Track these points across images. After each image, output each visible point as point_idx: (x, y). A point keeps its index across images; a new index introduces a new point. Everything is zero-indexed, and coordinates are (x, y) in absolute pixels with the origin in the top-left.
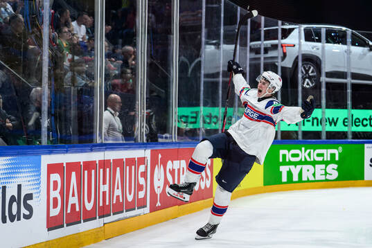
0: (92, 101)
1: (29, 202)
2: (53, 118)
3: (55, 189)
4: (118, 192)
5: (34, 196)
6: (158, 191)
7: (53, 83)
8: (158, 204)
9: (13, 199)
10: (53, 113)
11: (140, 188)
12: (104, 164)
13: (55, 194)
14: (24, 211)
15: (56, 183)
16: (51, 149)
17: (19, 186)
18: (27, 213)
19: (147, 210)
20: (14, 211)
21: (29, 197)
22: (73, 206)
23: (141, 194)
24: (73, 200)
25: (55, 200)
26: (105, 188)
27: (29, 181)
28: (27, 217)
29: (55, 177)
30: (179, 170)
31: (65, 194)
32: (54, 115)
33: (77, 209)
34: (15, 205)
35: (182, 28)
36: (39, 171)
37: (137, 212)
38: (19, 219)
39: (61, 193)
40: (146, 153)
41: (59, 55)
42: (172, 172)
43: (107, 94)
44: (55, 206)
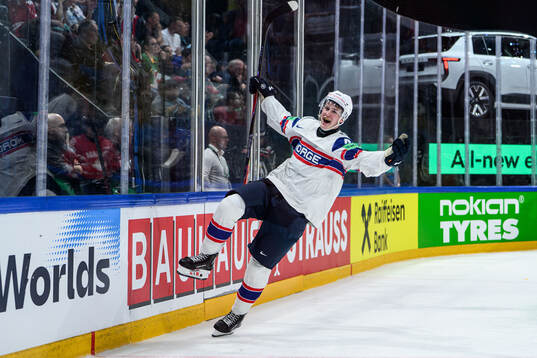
0: (188, 136)
1: (104, 270)
2: (136, 158)
4: (222, 257)
5: (111, 262)
7: (136, 111)
8: (277, 273)
9: (82, 266)
10: (136, 151)
12: (204, 219)
13: (139, 259)
14: (97, 282)
15: (139, 245)
16: (133, 200)
17: (91, 250)
18: (102, 285)
20: (85, 283)
21: (104, 263)
22: (163, 275)
24: (163, 268)
25: (139, 267)
27: (104, 243)
28: (101, 291)
29: (139, 237)
31: (152, 259)
32: (138, 155)
33: (169, 280)
34: (85, 274)
35: (308, 37)
36: (118, 228)
38: (91, 293)
39: (147, 259)
41: (145, 74)
43: (209, 126)
44: (139, 276)
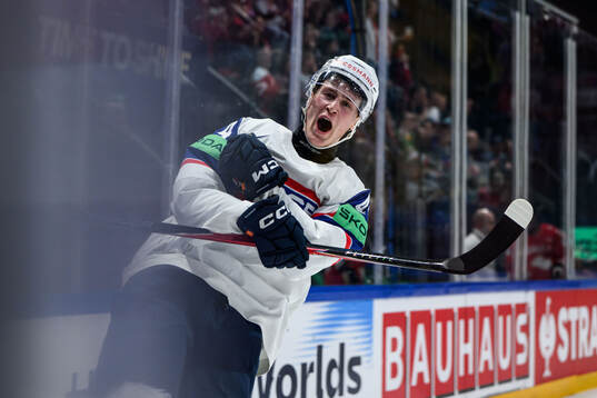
0: (447, 220)
1: (356, 369)
2: (390, 246)
3: (394, 348)
4: (486, 355)
5: (364, 360)
6: (547, 354)
7: (391, 191)
8: (547, 373)
9: (332, 364)
10: (390, 236)
11: (519, 349)
12: (466, 313)
13: (394, 357)
14: (349, 382)
15: (394, 341)
16: (387, 291)
17: (342, 346)
18: (353, 385)
19: (530, 382)
20: (335, 383)
21: (356, 361)
22: (421, 376)
23: (521, 359)
24: (420, 366)
25: (394, 367)
26: (466, 348)
27: (356, 338)
28: (353, 391)
29: (395, 332)
30: (577, 322)
31: (408, 356)
32: (394, 241)
33: (426, 380)
34: (335, 373)
35: (580, 111)
37: (514, 384)
38: (341, 394)
39: (403, 356)
40: (528, 297)
42: (568, 325)
43: (472, 209)
44: (394, 374)
